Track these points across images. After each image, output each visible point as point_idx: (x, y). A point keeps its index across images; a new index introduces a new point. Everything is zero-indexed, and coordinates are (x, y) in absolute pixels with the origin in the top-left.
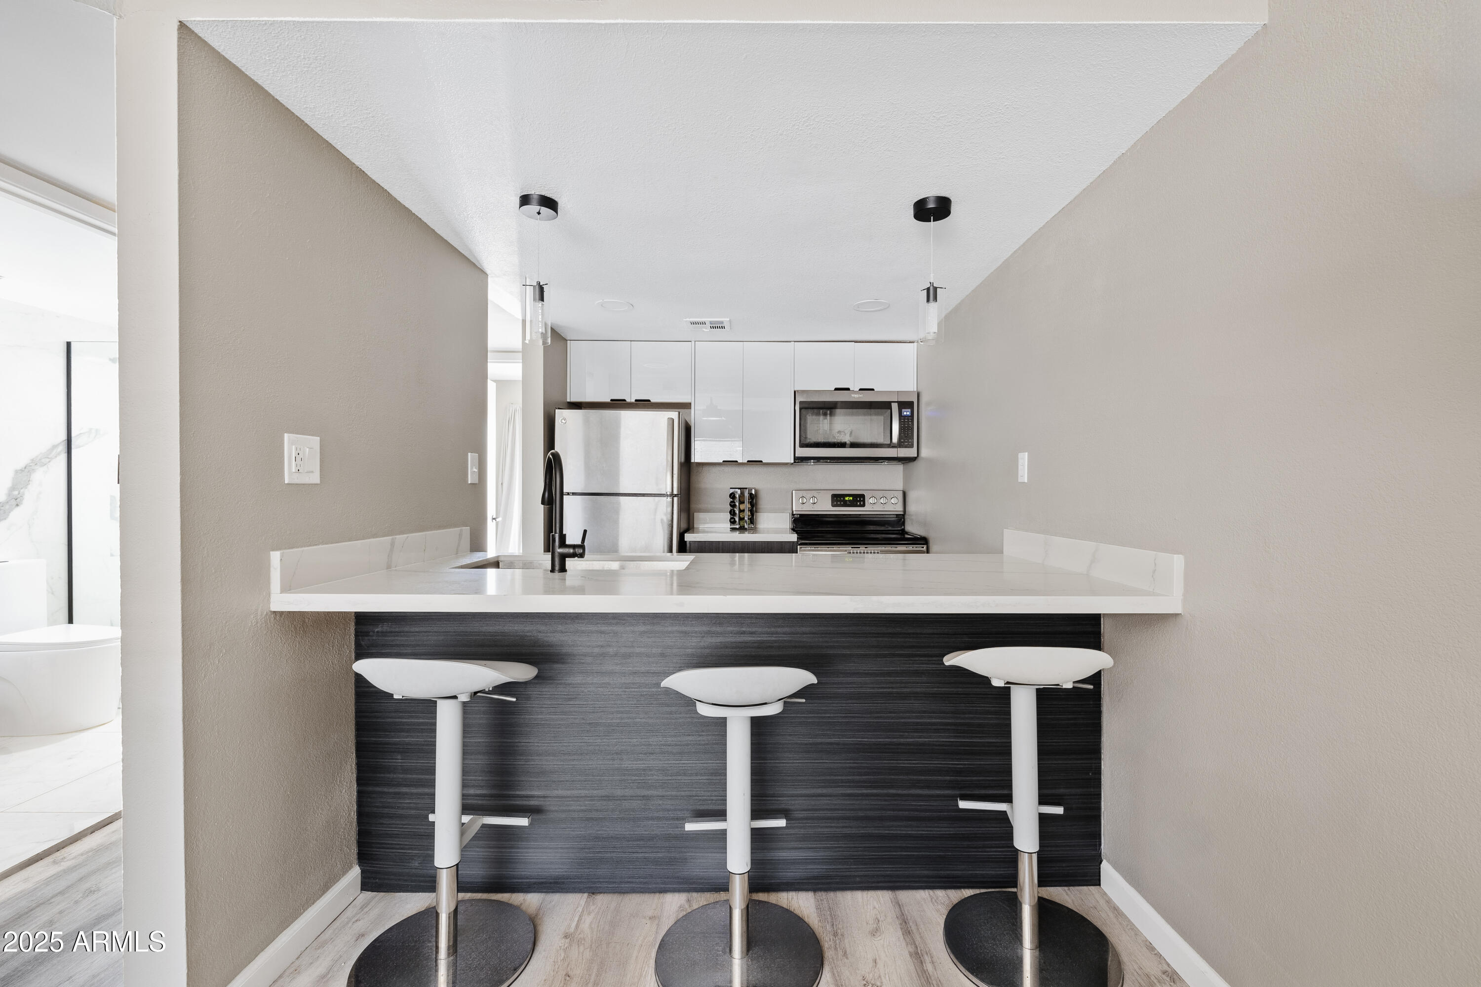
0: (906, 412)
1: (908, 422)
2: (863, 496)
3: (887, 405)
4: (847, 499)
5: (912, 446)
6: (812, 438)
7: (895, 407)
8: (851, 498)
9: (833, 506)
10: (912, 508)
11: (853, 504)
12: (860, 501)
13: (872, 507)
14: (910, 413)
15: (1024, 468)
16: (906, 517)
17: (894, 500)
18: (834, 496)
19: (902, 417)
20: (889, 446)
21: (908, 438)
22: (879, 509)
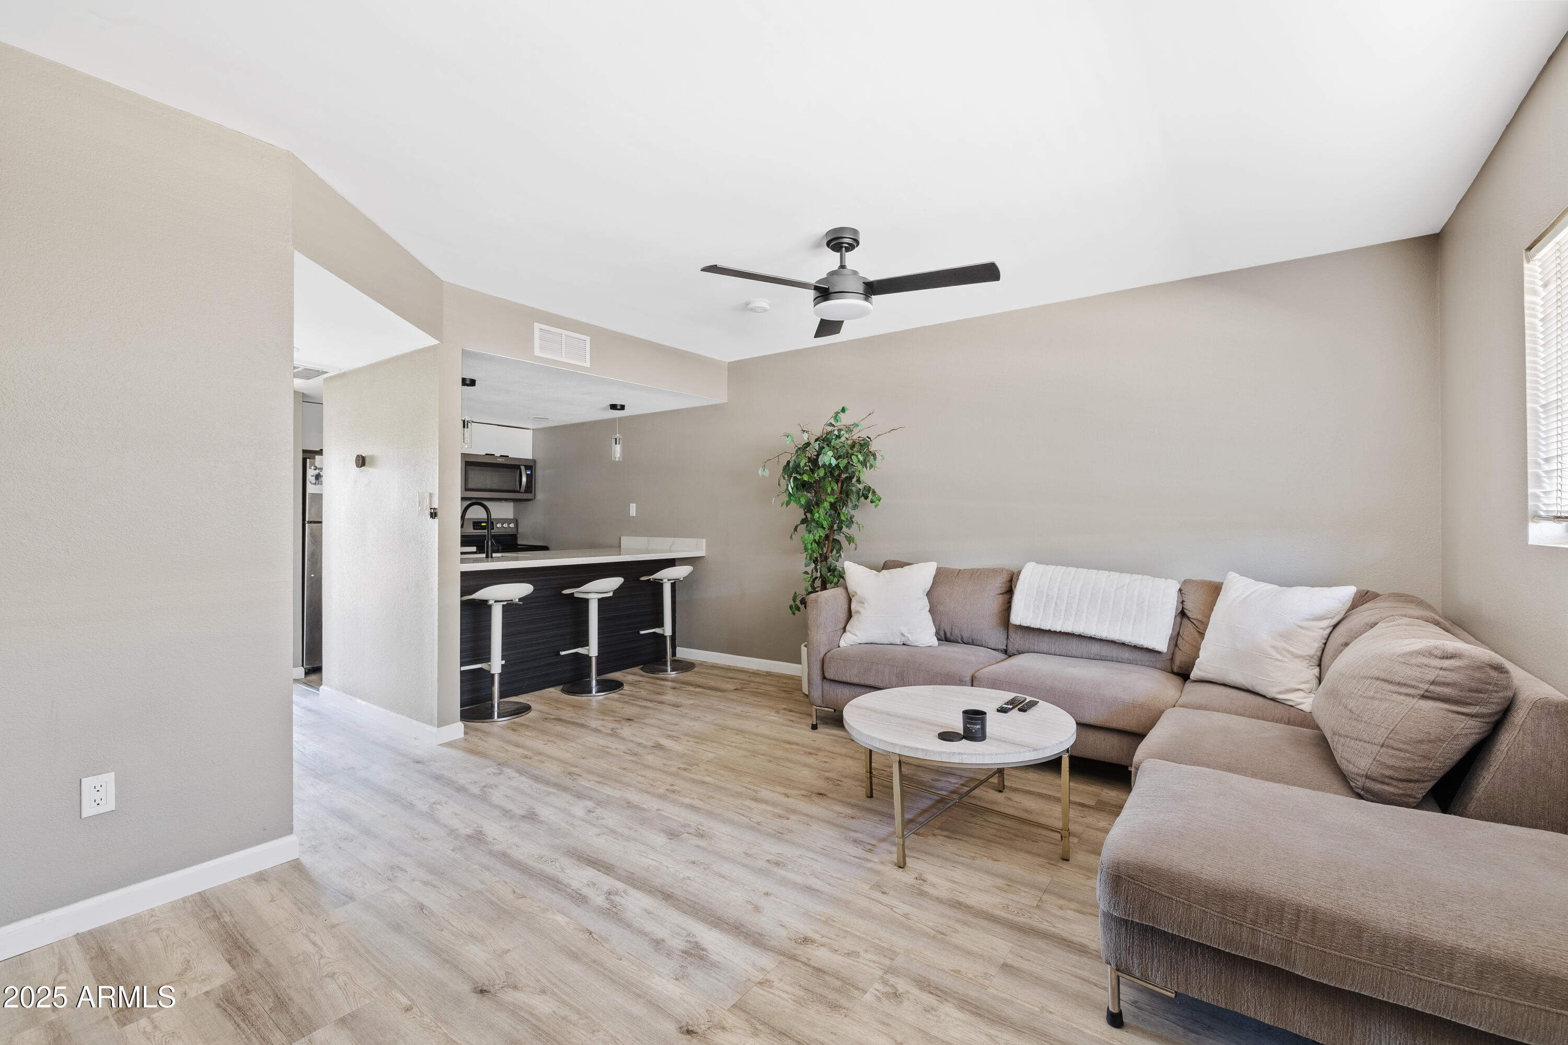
0: (529, 472)
1: (529, 478)
2: (492, 522)
3: (517, 467)
4: (483, 524)
5: (532, 492)
6: (470, 486)
7: (523, 468)
8: (485, 524)
9: (474, 529)
10: (520, 530)
12: (491, 526)
13: (499, 529)
14: (532, 472)
15: (633, 510)
16: (518, 536)
17: (512, 525)
18: (474, 523)
19: (527, 475)
20: (519, 492)
21: (530, 488)
22: (502, 532)
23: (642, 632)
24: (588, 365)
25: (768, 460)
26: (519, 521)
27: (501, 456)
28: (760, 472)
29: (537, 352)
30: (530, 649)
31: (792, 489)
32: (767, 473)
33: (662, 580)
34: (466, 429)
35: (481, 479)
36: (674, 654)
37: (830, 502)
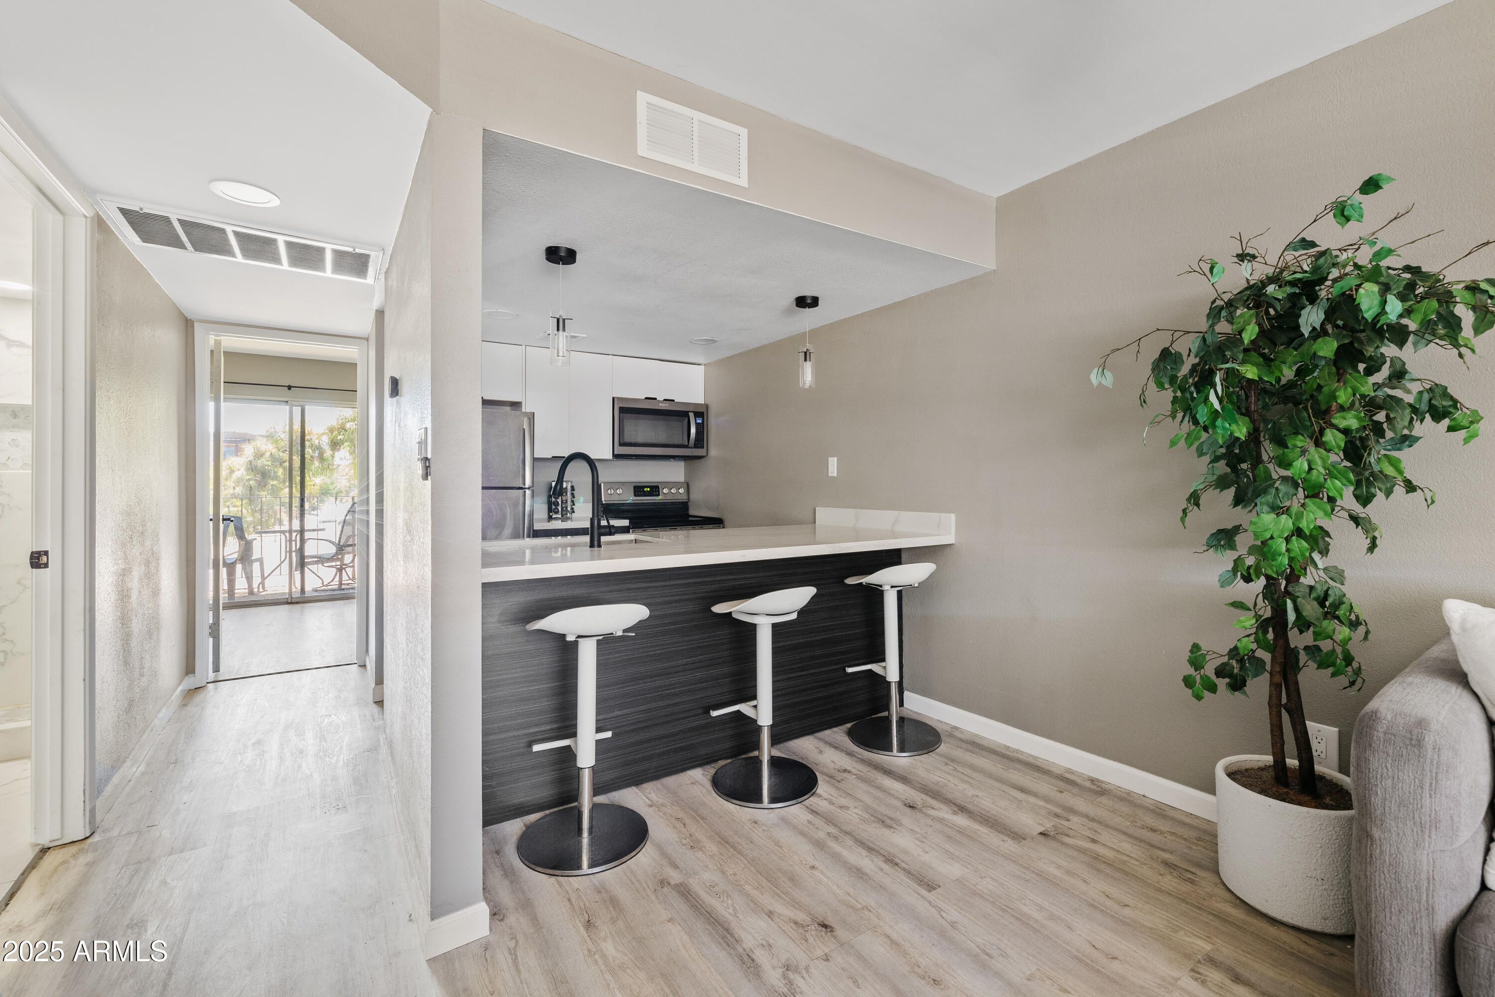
0: (699, 421)
1: (700, 428)
2: (657, 487)
3: (685, 414)
4: (645, 489)
5: (703, 447)
6: (627, 439)
7: (691, 415)
8: (649, 489)
9: (635, 495)
10: (691, 497)
11: (650, 494)
12: (656, 491)
13: (666, 495)
14: (703, 421)
15: (833, 467)
16: (690, 504)
17: (681, 491)
18: (635, 487)
19: (697, 425)
20: (687, 447)
21: (700, 441)
22: (670, 498)
23: (850, 670)
24: (743, 182)
25: (1114, 351)
26: (691, 484)
27: (665, 400)
28: (1094, 378)
29: (643, 150)
30: (661, 704)
31: (1221, 400)
32: (1108, 380)
33: (881, 586)
34: (561, 332)
35: (642, 431)
36: (901, 704)
37: (1346, 432)
